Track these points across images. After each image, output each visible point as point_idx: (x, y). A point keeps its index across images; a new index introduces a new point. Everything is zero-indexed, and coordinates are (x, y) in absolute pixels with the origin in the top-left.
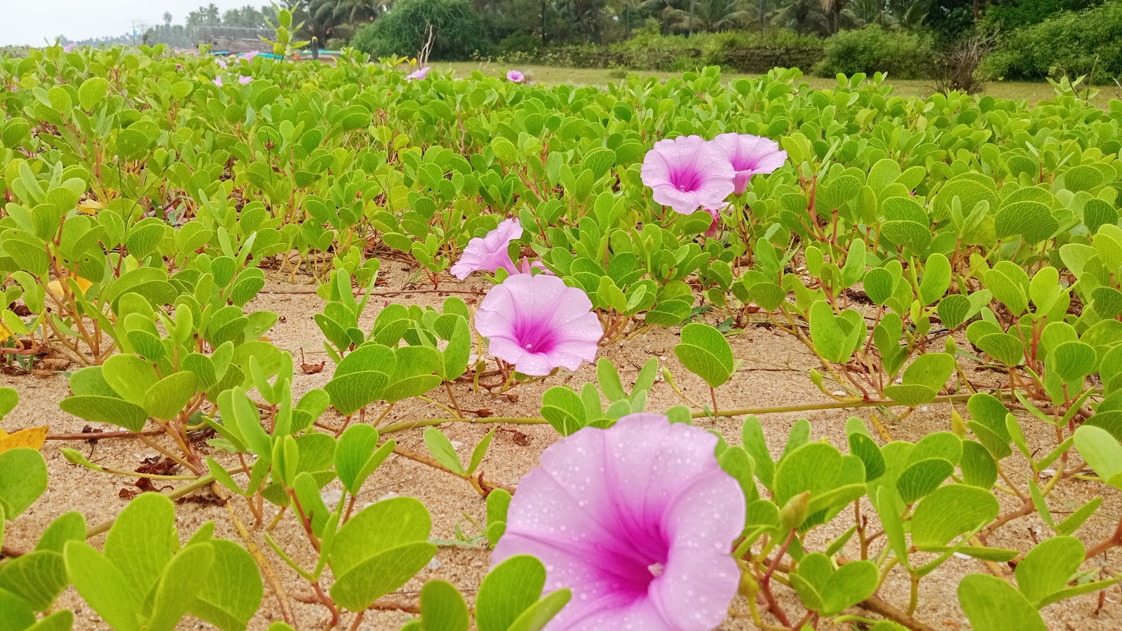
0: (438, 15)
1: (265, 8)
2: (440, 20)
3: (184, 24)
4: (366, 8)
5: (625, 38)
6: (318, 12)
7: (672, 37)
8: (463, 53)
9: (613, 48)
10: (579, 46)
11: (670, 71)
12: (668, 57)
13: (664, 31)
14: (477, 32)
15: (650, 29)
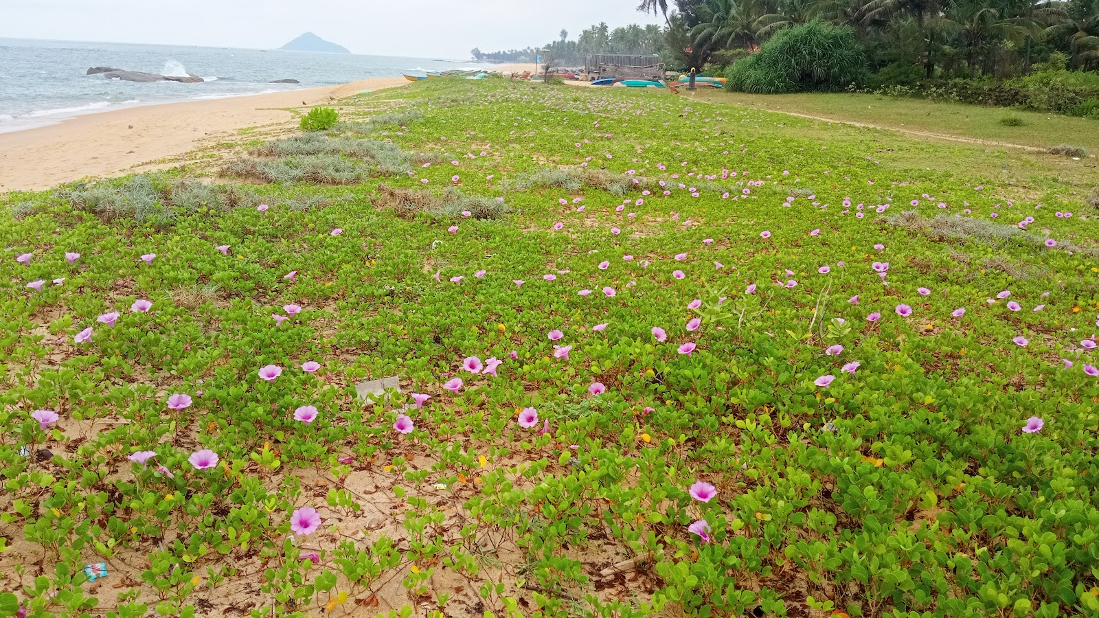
0: (817, 47)
1: (648, 26)
2: (819, 52)
3: (576, 40)
4: (746, 34)
5: (1024, 72)
6: (699, 37)
7: (1080, 74)
8: (838, 84)
9: (1007, 84)
10: (968, 80)
11: (1074, 114)
12: (1072, 99)
13: (1071, 66)
14: (855, 62)
15: (1054, 64)
